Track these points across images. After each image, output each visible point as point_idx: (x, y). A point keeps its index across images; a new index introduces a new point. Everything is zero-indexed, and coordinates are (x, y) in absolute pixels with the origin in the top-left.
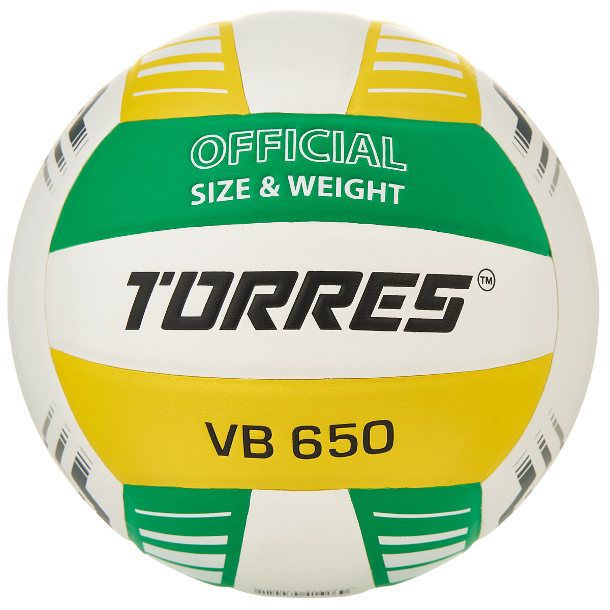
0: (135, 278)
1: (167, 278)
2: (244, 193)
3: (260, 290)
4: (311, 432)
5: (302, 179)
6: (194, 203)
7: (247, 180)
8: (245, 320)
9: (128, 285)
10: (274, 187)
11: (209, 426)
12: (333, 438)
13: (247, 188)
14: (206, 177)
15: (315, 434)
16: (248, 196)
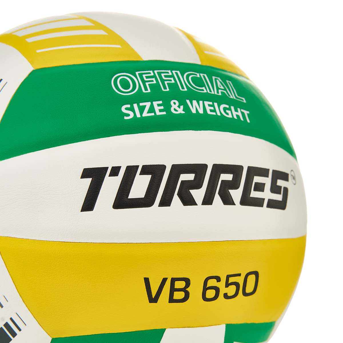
0: (87, 173)
1: (115, 171)
2: (160, 111)
3: (185, 177)
4: (215, 280)
5: (195, 102)
6: (126, 118)
7: (161, 102)
8: (176, 200)
9: (81, 178)
10: (179, 107)
11: (147, 280)
12: (227, 285)
13: (162, 108)
14: (131, 100)
15: (217, 282)
16: (164, 113)
